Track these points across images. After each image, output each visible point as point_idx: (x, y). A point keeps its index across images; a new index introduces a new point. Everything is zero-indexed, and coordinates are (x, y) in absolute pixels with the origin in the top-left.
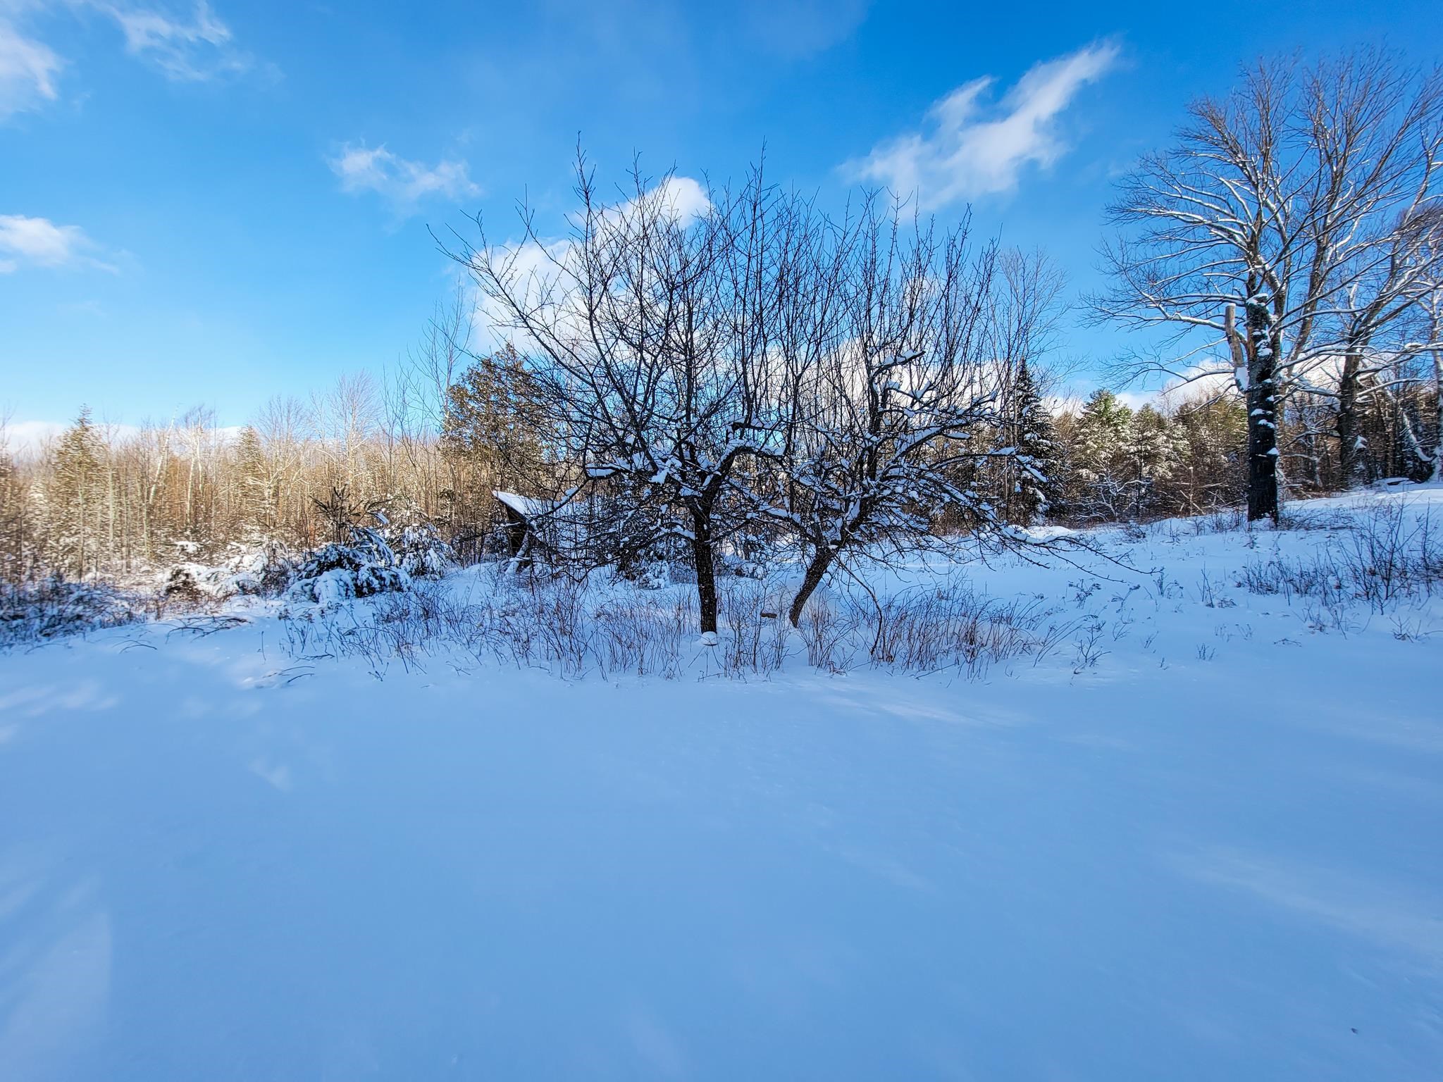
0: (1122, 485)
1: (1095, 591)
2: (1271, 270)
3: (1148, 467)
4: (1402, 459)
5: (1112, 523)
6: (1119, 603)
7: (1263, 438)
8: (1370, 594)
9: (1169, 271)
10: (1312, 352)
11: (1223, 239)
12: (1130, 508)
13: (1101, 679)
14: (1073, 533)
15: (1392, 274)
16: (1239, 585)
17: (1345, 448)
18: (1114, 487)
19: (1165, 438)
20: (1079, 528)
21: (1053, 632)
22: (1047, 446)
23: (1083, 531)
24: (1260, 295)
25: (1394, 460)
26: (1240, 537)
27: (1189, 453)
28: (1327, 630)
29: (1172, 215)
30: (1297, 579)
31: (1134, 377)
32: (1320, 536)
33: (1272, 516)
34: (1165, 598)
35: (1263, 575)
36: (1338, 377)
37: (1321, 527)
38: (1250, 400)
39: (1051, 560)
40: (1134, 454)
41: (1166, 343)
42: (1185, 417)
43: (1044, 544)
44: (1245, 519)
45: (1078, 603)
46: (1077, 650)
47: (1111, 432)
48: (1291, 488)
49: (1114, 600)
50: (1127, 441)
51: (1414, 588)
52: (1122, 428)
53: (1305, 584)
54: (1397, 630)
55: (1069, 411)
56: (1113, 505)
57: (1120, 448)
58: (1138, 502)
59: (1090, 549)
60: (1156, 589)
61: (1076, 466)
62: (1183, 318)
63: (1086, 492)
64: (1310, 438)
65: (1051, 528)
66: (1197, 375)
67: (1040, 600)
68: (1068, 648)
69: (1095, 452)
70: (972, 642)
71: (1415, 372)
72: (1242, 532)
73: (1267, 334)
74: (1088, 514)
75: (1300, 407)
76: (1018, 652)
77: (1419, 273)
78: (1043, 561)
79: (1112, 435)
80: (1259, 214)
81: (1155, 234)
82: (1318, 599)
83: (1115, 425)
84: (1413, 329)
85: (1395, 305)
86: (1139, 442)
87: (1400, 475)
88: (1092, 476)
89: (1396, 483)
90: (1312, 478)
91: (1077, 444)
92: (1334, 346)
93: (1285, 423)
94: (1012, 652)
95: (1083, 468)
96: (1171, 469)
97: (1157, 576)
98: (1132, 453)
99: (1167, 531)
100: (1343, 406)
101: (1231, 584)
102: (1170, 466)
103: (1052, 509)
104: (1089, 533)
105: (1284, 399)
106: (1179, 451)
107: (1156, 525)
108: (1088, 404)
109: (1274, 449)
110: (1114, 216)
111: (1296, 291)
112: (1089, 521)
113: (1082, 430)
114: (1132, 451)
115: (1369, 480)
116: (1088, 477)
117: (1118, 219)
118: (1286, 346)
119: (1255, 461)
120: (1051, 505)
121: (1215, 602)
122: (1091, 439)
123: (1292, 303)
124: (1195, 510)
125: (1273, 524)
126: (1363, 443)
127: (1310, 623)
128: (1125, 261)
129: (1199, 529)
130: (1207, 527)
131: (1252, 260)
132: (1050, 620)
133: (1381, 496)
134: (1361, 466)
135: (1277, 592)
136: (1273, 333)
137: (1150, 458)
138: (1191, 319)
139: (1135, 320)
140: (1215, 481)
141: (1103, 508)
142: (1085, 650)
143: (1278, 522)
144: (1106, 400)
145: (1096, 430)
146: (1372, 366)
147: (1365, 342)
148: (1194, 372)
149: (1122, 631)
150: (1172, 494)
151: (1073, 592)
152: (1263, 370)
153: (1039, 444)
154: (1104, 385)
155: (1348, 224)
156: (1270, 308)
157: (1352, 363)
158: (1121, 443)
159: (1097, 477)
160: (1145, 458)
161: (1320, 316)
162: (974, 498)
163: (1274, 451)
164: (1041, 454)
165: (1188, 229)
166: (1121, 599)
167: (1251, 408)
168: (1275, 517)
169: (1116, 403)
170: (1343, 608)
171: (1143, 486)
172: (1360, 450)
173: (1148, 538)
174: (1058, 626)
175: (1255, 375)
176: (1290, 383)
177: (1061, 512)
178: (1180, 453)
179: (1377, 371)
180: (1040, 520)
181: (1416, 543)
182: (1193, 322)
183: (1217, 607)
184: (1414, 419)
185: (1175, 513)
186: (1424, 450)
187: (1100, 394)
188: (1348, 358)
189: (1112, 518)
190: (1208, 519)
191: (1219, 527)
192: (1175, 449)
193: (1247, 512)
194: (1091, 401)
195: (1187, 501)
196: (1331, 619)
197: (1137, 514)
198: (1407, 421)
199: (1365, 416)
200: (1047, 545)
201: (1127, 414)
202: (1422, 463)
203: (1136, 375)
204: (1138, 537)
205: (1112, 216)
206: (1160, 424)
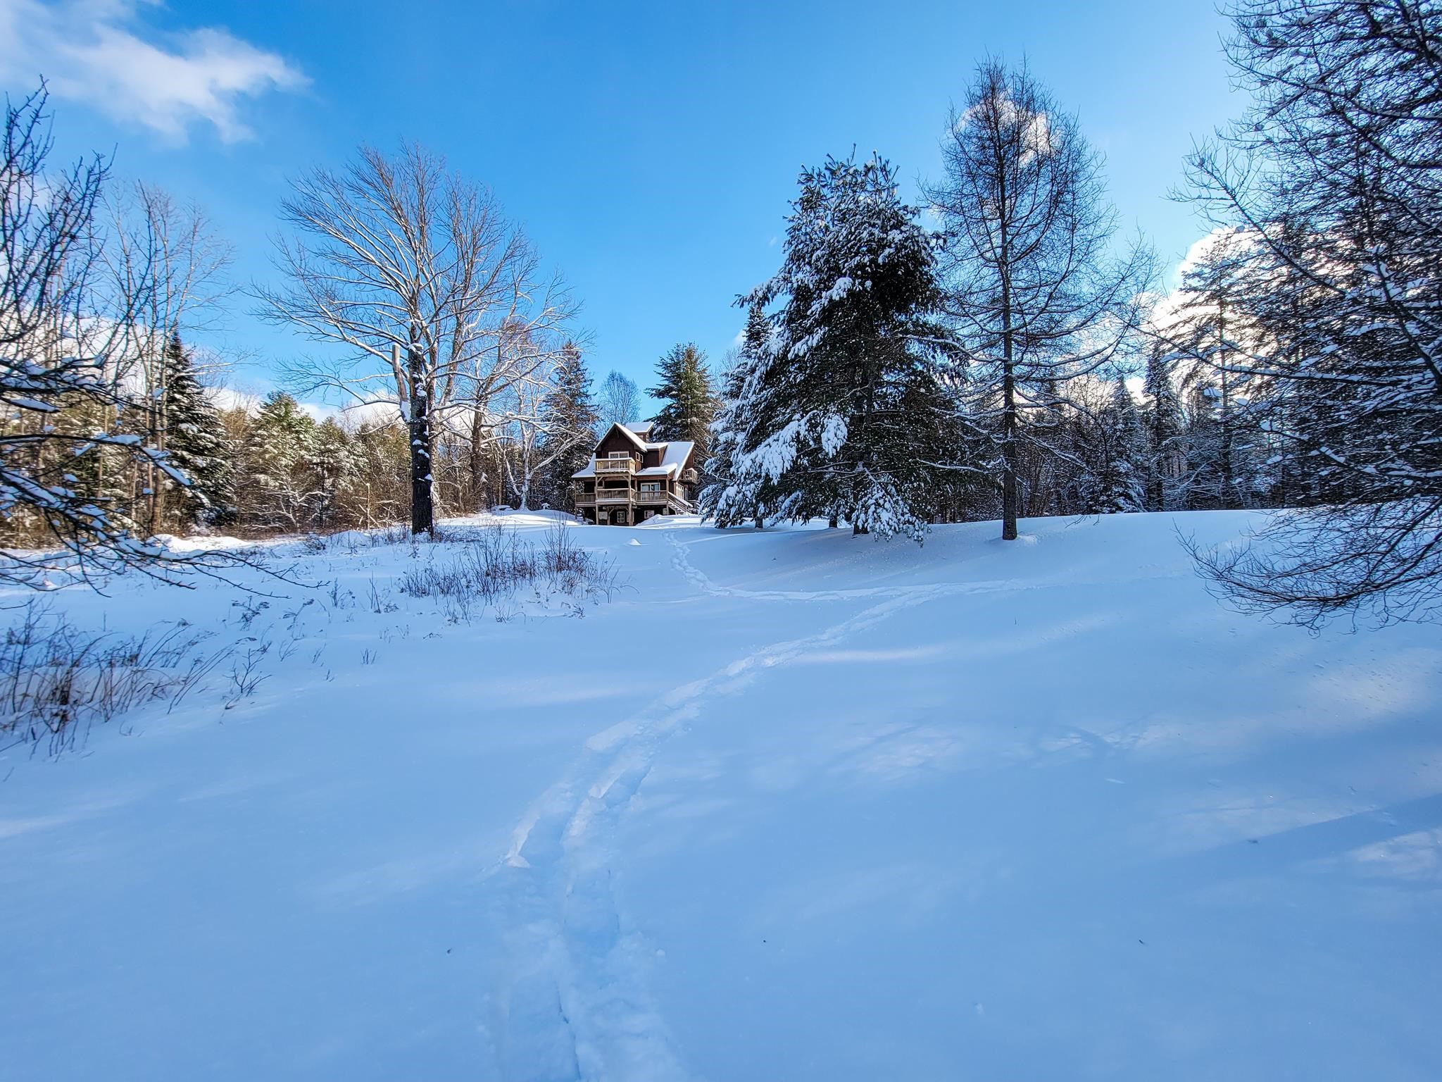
0: (303, 495)
1: (263, 610)
2: (426, 327)
3: (331, 480)
4: (506, 492)
5: (293, 535)
6: (291, 619)
7: (422, 466)
8: (485, 591)
9: (346, 295)
10: (454, 403)
11: (391, 285)
12: (314, 519)
13: (261, 708)
14: (247, 545)
15: (499, 361)
16: (402, 591)
17: (476, 480)
18: (295, 498)
19: (347, 453)
20: (255, 539)
21: (199, 665)
22: (212, 442)
23: (259, 543)
24: (417, 345)
25: (502, 492)
26: (406, 548)
27: (368, 471)
28: (459, 621)
29: (348, 243)
30: (442, 581)
31: (315, 387)
32: (459, 547)
33: (429, 531)
34: (338, 609)
35: (419, 580)
36: (471, 427)
37: (461, 540)
38: (412, 431)
39: (198, 579)
40: (317, 464)
41: (346, 363)
42: (364, 437)
43: (188, 559)
44: (410, 532)
45: (243, 624)
46: (230, 680)
47: (292, 438)
48: (443, 508)
49: (286, 616)
50: (310, 450)
51: (508, 584)
52: (305, 437)
53: (448, 586)
54: (498, 616)
55: (243, 407)
56: (294, 515)
57: (302, 457)
58: (321, 514)
59: (249, 564)
60: (331, 600)
61: (252, 469)
62: (359, 343)
63: (263, 499)
64: (455, 470)
65: (217, 539)
66: (373, 400)
67: (181, 628)
68: (218, 680)
69: (274, 458)
70: (65, 700)
71: (512, 433)
72: (408, 544)
73: (423, 379)
74: (266, 524)
75: (449, 444)
76: (145, 700)
77: (512, 364)
78: (186, 580)
79: (294, 442)
80: (417, 276)
81: (334, 253)
82: (454, 598)
83: (297, 432)
84: (510, 405)
85: (501, 382)
86: (322, 453)
87: (505, 504)
88: (272, 483)
89: (503, 509)
90: (456, 502)
91: (254, 445)
92: (468, 402)
93: (438, 453)
94: (134, 702)
95: (261, 473)
96: (352, 482)
97: (331, 587)
98: (315, 464)
99: (345, 543)
100: (474, 448)
101: (396, 590)
102: (352, 480)
103: (219, 517)
104: (267, 544)
105: (437, 436)
106: (360, 467)
107: (335, 537)
108: (266, 404)
109: (429, 475)
110: (291, 215)
111: (444, 350)
112: (266, 531)
113: (259, 432)
114: (315, 461)
115: (489, 506)
116: (267, 484)
117: (296, 220)
118: (438, 393)
119: (416, 484)
120: (218, 512)
121: (382, 608)
122: (269, 443)
123: (442, 360)
124: (372, 523)
125: (430, 537)
126: (485, 478)
127: (448, 617)
128: (303, 266)
129: (374, 540)
130: (380, 539)
131: (413, 313)
132: (194, 652)
133: (495, 517)
134: (484, 495)
135: (429, 594)
136: (428, 380)
137: (335, 471)
138: (367, 347)
139: (315, 331)
140: (389, 498)
141: (281, 518)
142: (240, 679)
143: (436, 536)
144: (287, 404)
145: (275, 434)
146: (490, 423)
147: (485, 404)
148: (371, 398)
149: (289, 650)
150: (352, 507)
151: (240, 611)
152: (420, 407)
153: (200, 438)
154: (283, 387)
155: (475, 312)
156: (427, 358)
157: (478, 418)
158: (303, 452)
159: (278, 484)
160: (330, 470)
161: (460, 376)
162: (66, 497)
163: (429, 477)
164: (203, 450)
165: (363, 263)
166: (293, 614)
167: (412, 438)
168: (431, 531)
169: (298, 409)
170: (468, 603)
171: (327, 497)
172: (484, 483)
173: (328, 549)
174: (206, 657)
175: (416, 411)
176: (441, 424)
177: (231, 520)
178: (360, 470)
179: (492, 427)
180: (203, 529)
181: (509, 551)
182: (368, 350)
183: (383, 613)
184: (512, 465)
185: (355, 526)
186: (518, 487)
187: (279, 396)
188: (477, 413)
189: (294, 530)
190: (381, 532)
191: (390, 539)
192: (356, 465)
193: (411, 527)
194: (269, 402)
195: (365, 515)
196: (462, 612)
197: (320, 526)
198: (509, 466)
199: (487, 459)
200: (193, 561)
201: (310, 423)
202: (517, 496)
203: (317, 386)
204: (319, 549)
205: (288, 213)
206: (343, 440)
